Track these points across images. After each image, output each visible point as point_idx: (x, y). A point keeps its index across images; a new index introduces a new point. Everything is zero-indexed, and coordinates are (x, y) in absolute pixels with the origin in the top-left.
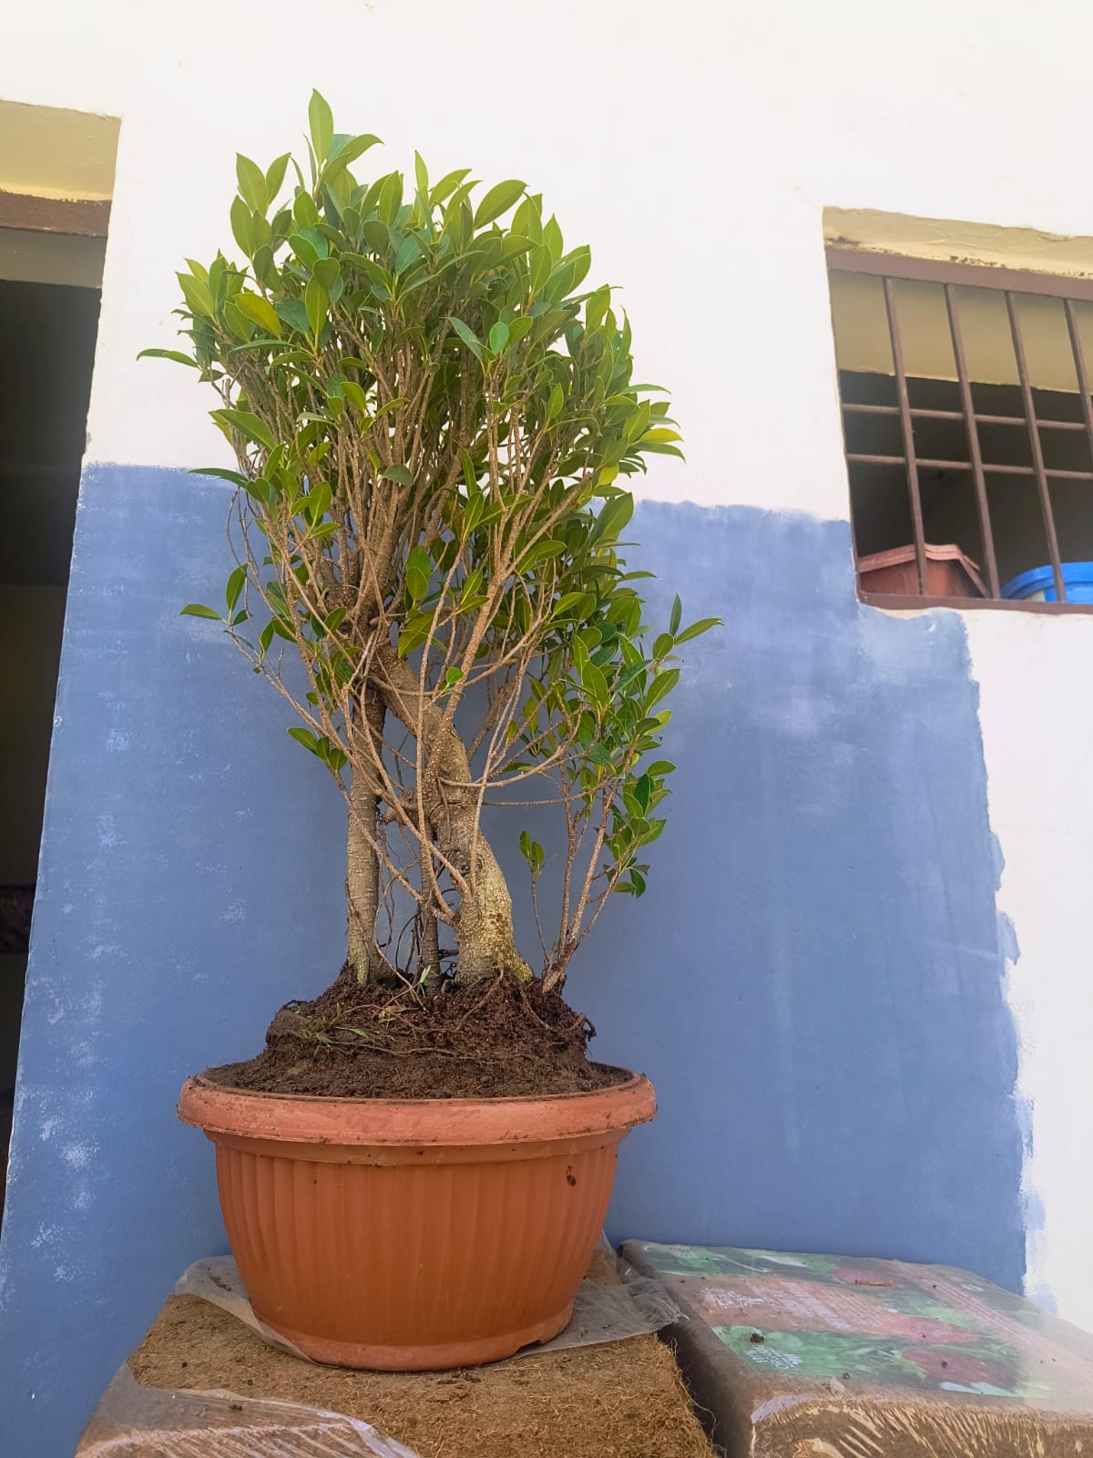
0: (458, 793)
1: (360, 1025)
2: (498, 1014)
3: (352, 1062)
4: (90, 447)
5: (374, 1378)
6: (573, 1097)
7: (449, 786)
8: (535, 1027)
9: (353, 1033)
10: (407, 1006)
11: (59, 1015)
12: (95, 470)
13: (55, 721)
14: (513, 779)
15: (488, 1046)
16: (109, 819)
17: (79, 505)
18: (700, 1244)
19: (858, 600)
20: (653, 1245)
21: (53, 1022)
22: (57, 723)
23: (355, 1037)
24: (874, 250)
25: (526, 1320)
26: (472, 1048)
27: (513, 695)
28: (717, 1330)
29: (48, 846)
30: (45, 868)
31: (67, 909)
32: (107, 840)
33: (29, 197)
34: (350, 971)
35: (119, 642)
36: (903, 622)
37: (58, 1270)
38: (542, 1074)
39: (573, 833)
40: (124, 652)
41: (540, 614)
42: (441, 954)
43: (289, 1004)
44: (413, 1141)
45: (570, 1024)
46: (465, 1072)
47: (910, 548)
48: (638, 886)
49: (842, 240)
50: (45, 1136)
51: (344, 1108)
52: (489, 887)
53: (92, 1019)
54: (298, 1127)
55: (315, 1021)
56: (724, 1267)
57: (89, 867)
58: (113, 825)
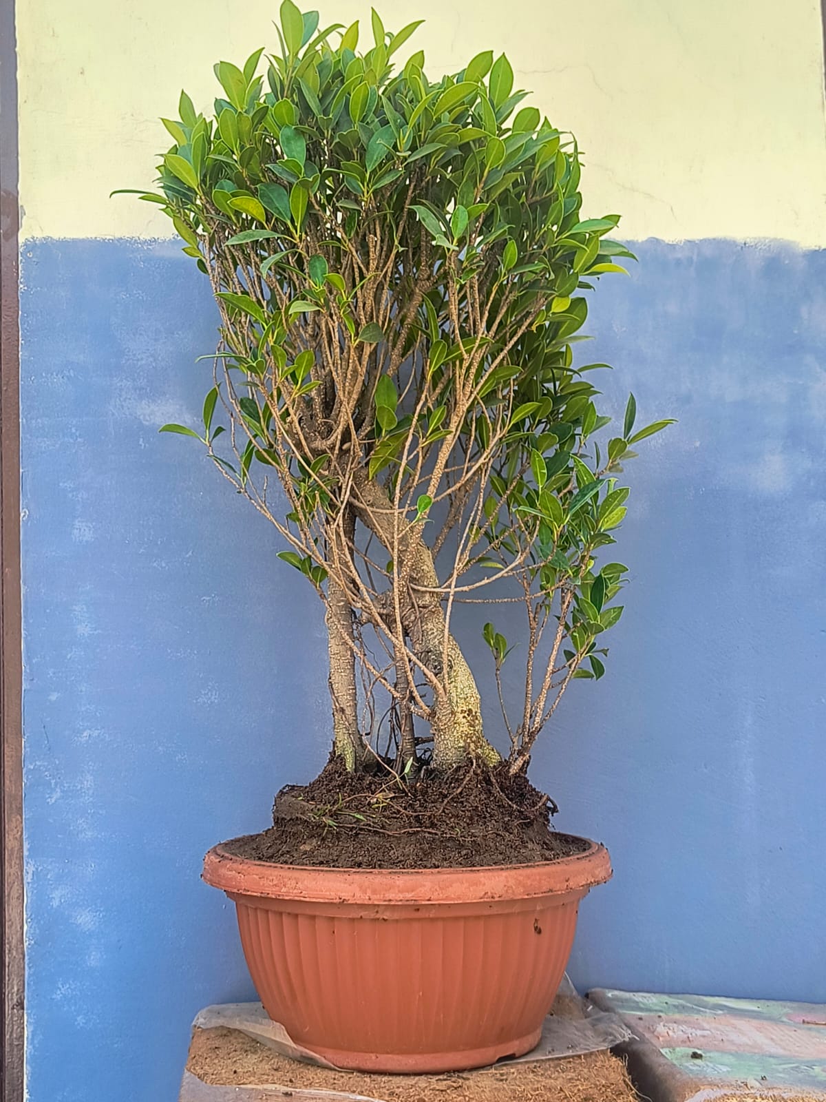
0: (427, 597)
1: (359, 811)
2: (472, 797)
3: (354, 840)
4: (25, 222)
5: (385, 1078)
6: (538, 865)
7: (418, 591)
8: (504, 807)
9: (354, 817)
10: (395, 793)
11: (55, 797)
12: (32, 246)
13: (22, 514)
14: (478, 584)
15: (465, 825)
16: (83, 609)
17: (21, 286)
18: (662, 992)
20: (616, 993)
21: (51, 801)
22: (24, 516)
23: (355, 820)
25: (504, 1036)
26: (452, 827)
27: (475, 508)
28: (665, 1051)
29: (29, 638)
31: (53, 697)
32: (84, 630)
34: (339, 761)
37: (79, 1018)
38: (511, 847)
39: (534, 625)
40: (79, 440)
41: (498, 429)
42: (417, 741)
43: (284, 788)
44: (412, 900)
45: (534, 804)
46: (448, 847)
48: (599, 669)
50: (55, 903)
51: (357, 877)
52: (460, 686)
53: (87, 798)
54: (322, 891)
55: (318, 807)
56: (681, 1009)
57: (68, 657)
58: (87, 615)
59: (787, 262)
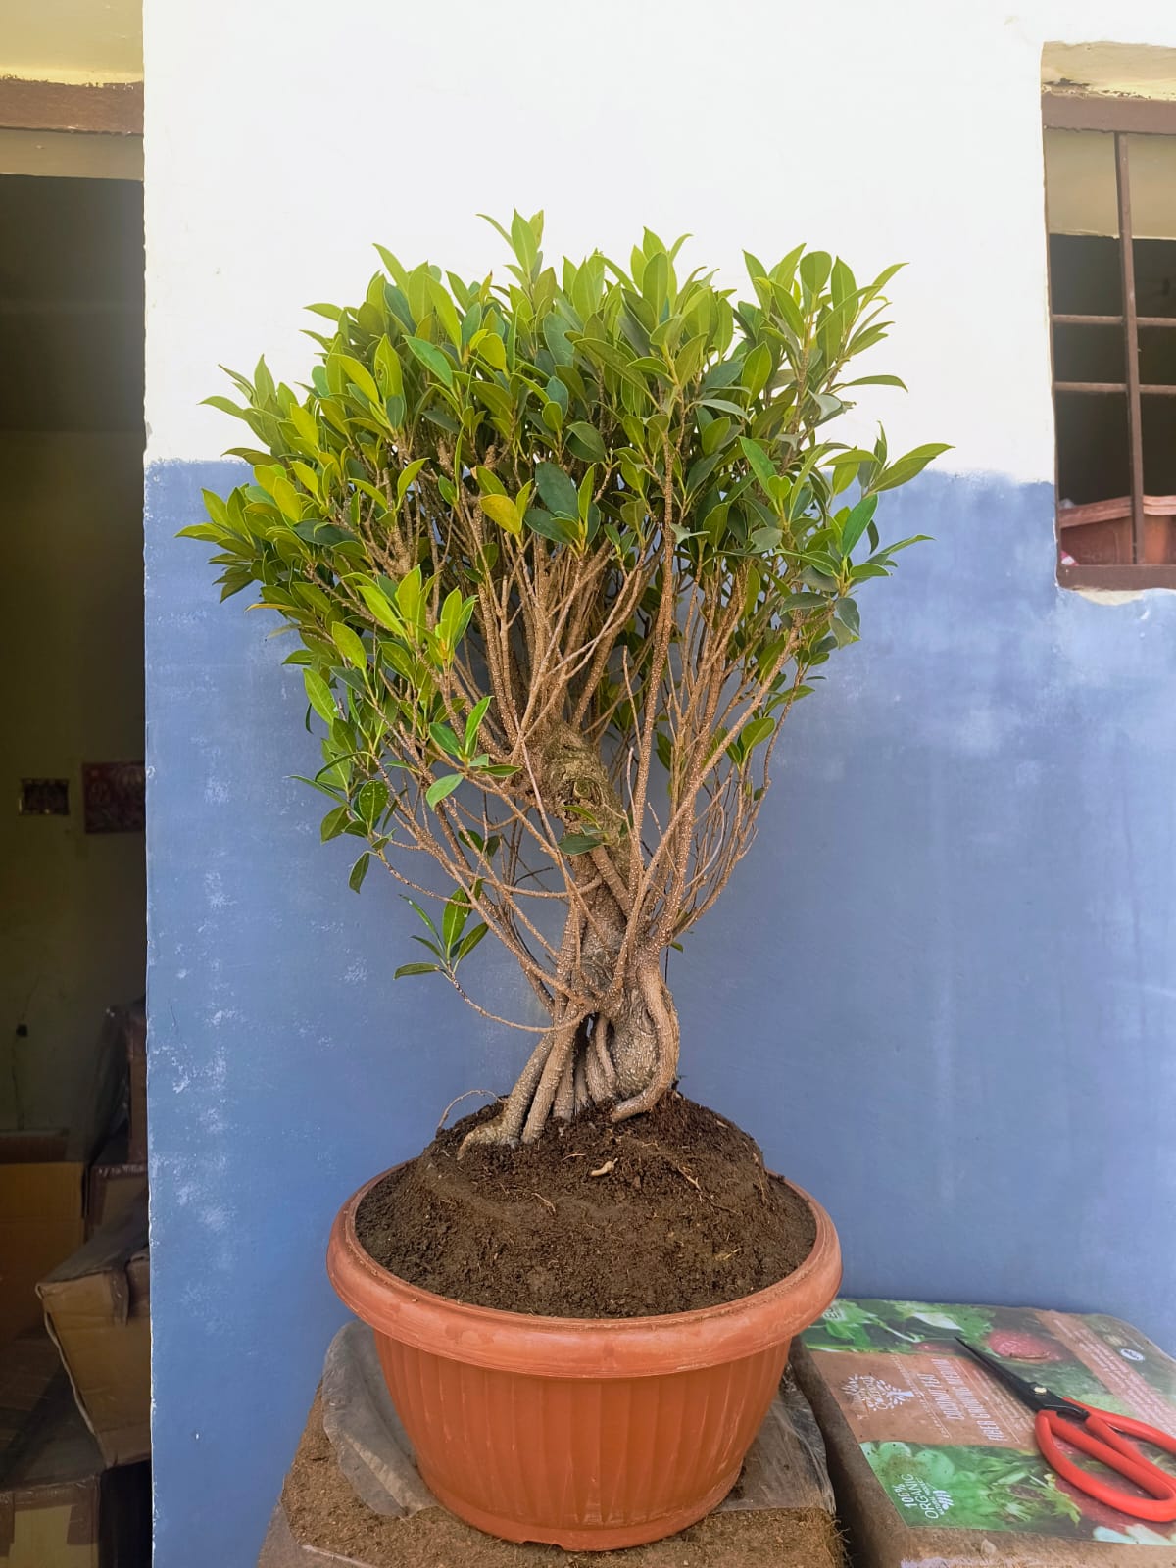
4: (151, 440)
11: (183, 1085)
12: (159, 470)
13: (147, 772)
16: (216, 877)
17: (146, 514)
19: (1057, 585)
21: (178, 1090)
22: (150, 774)
24: (1108, 95)
28: (866, 1448)
29: (155, 910)
30: (154, 932)
31: (182, 975)
32: (217, 900)
33: (46, 84)
35: (207, 678)
36: (1109, 609)
37: (209, 1325)
40: (213, 689)
47: (1126, 501)
49: (1065, 83)
50: (183, 1201)
53: (218, 1086)
56: (874, 1335)
57: (200, 930)
58: (221, 884)
59: (1002, 496)
